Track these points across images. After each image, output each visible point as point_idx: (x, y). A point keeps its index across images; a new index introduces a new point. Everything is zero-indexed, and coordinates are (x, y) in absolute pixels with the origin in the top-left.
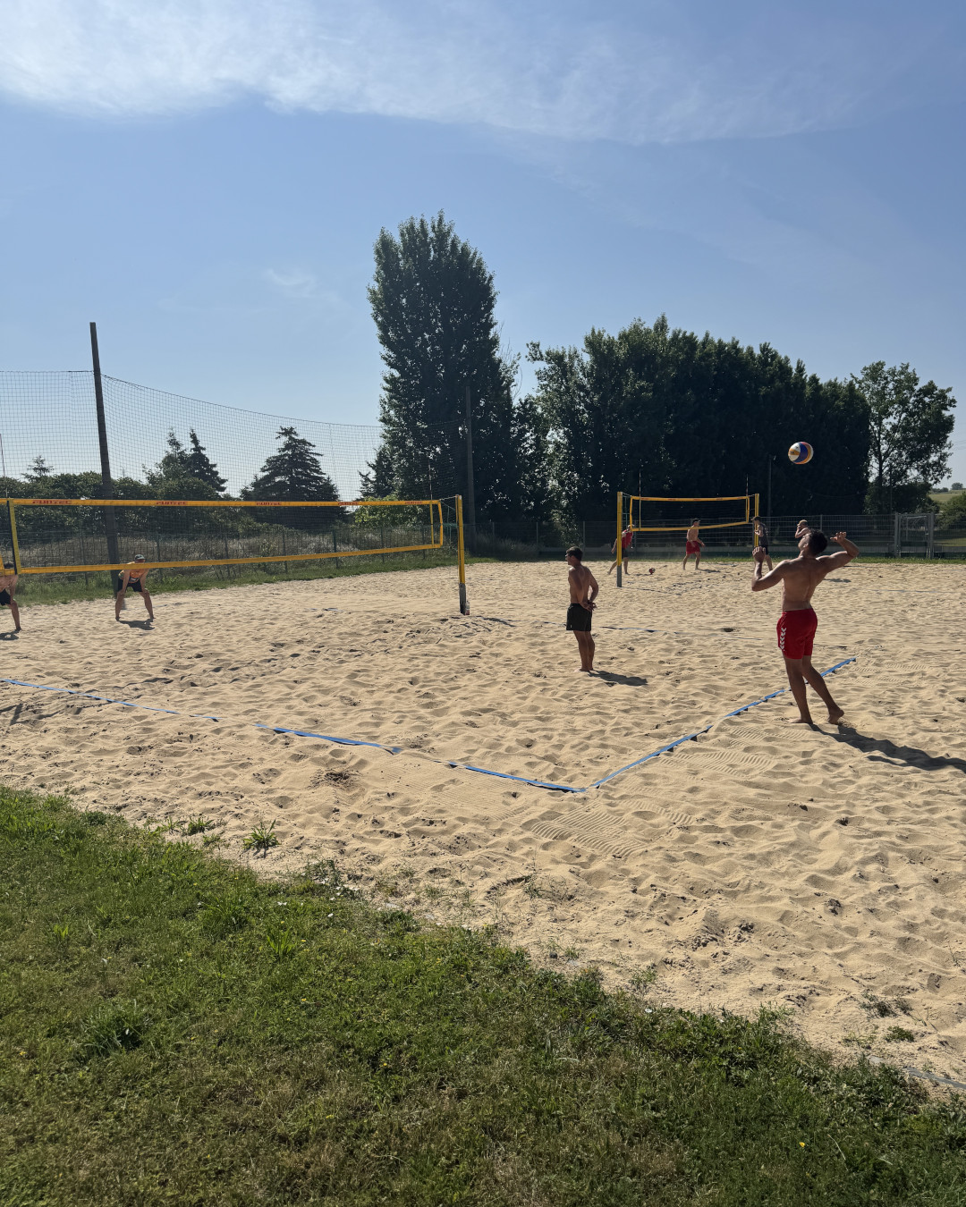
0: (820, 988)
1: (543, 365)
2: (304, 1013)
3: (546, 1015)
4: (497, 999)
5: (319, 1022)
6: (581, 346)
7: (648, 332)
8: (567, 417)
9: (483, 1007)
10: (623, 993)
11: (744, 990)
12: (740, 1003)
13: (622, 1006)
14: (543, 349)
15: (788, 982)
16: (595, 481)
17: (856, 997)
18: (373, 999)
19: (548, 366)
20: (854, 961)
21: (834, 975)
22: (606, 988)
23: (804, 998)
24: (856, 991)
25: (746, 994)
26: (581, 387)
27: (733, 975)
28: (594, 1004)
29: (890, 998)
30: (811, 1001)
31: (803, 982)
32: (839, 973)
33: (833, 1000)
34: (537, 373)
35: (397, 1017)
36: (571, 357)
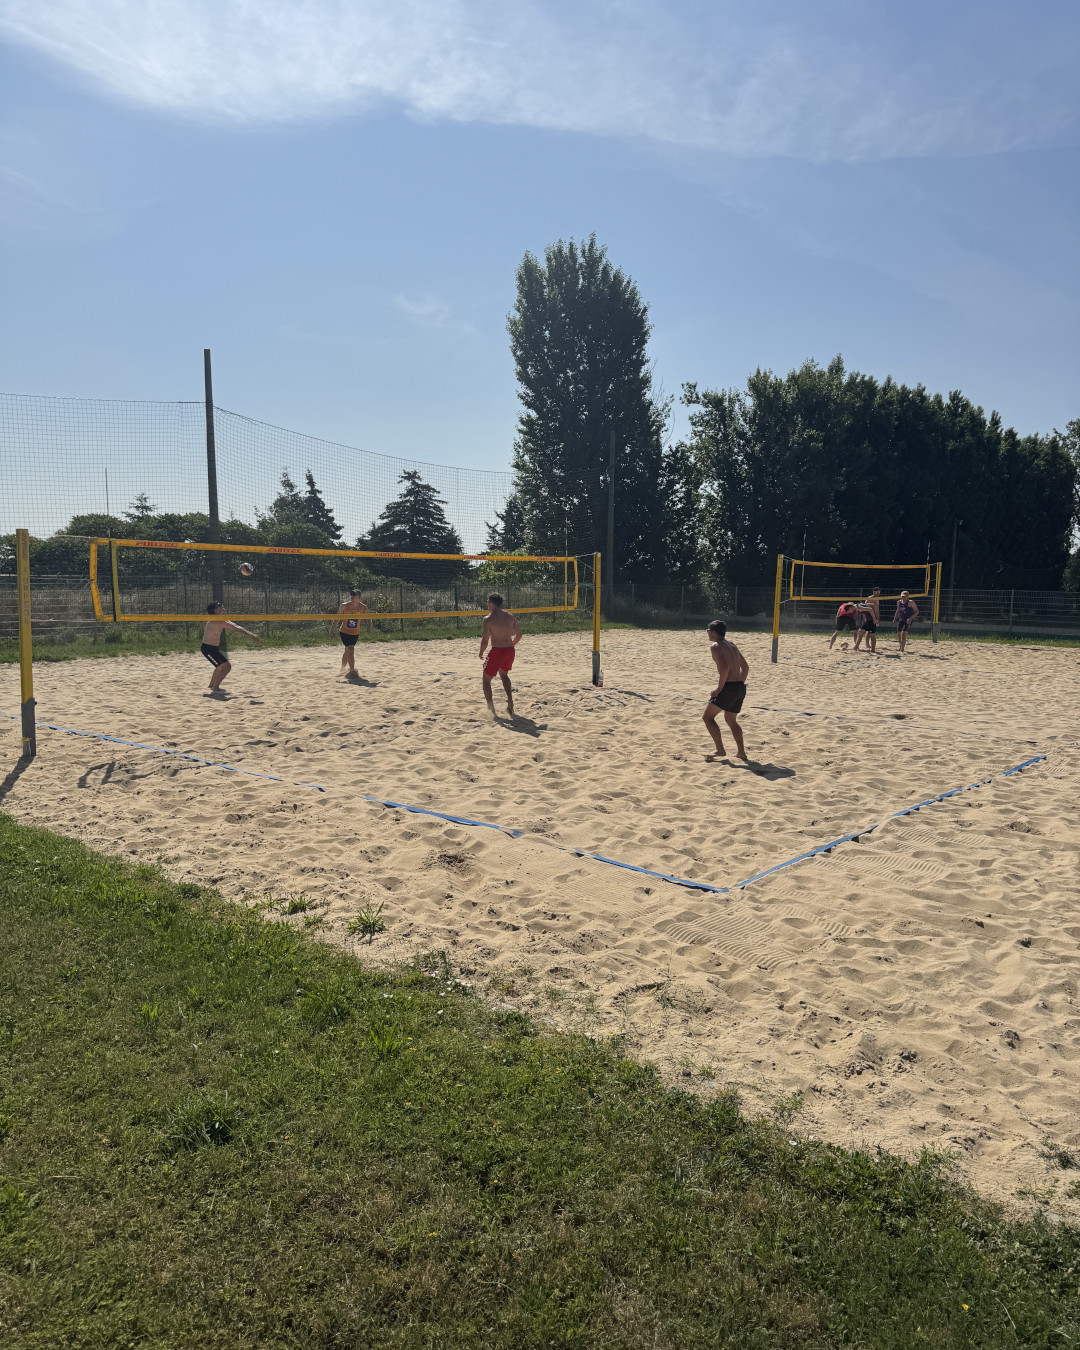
0: (992, 1131)
1: (698, 409)
2: (408, 1119)
3: (676, 1140)
4: (622, 1118)
5: (424, 1129)
6: (743, 387)
7: (821, 374)
8: (724, 467)
9: (606, 1126)
10: (765, 1121)
11: (903, 1127)
12: (898, 1141)
13: (763, 1135)
14: (700, 391)
15: (954, 1122)
16: (751, 542)
17: (1034, 1144)
18: (485, 1109)
19: (704, 410)
20: (1032, 1103)
21: (1008, 1118)
22: (744, 1114)
23: (973, 1141)
24: (1034, 1138)
25: (906, 1132)
26: (741, 435)
27: (891, 1109)
28: (731, 1131)
29: (1073, 1148)
30: (981, 1145)
31: (973, 1123)
32: (1015, 1115)
33: (1007, 1145)
34: (691, 418)
35: (510, 1129)
36: (731, 401)
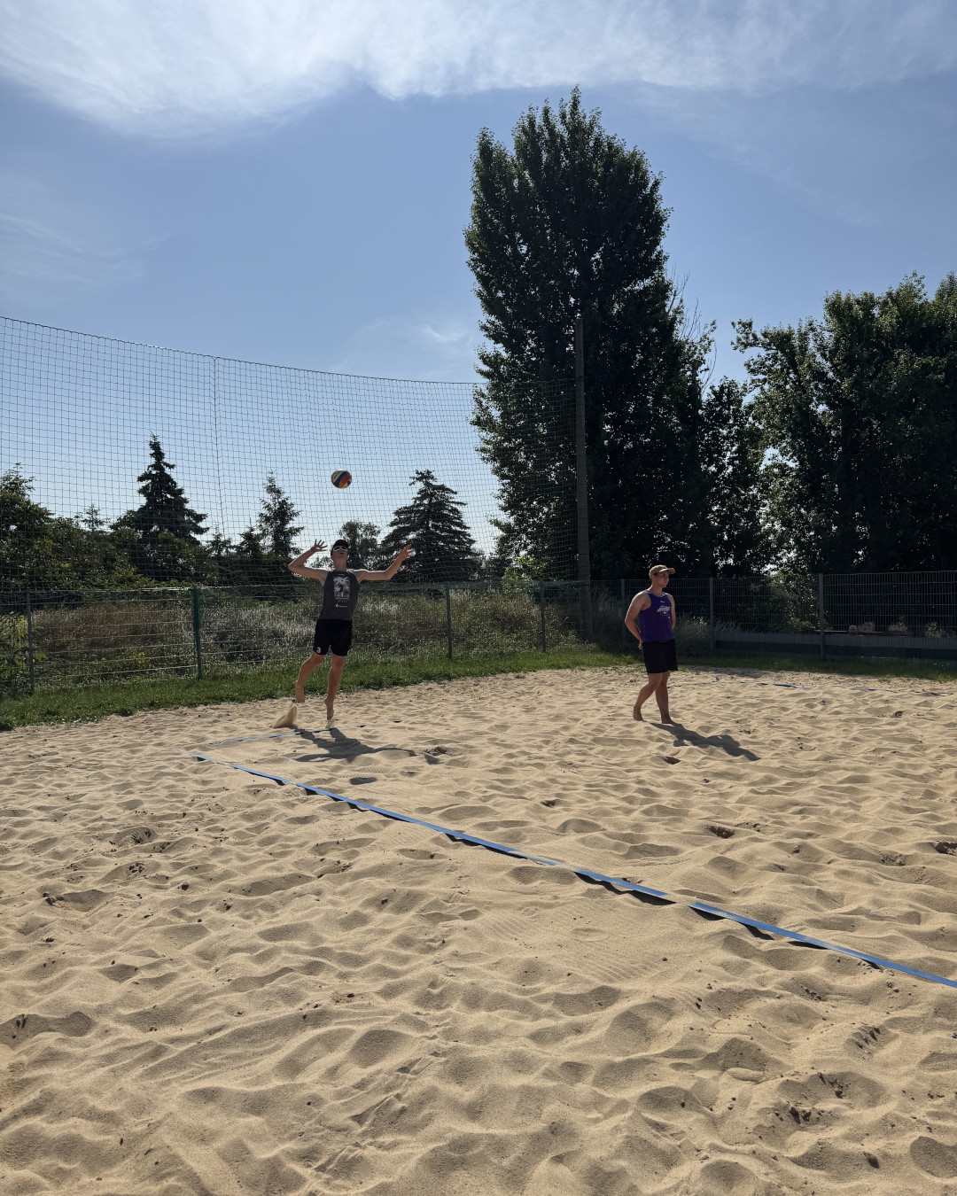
1: (757, 353)
14: (757, 329)
19: (763, 353)
34: (748, 366)
36: (803, 337)
